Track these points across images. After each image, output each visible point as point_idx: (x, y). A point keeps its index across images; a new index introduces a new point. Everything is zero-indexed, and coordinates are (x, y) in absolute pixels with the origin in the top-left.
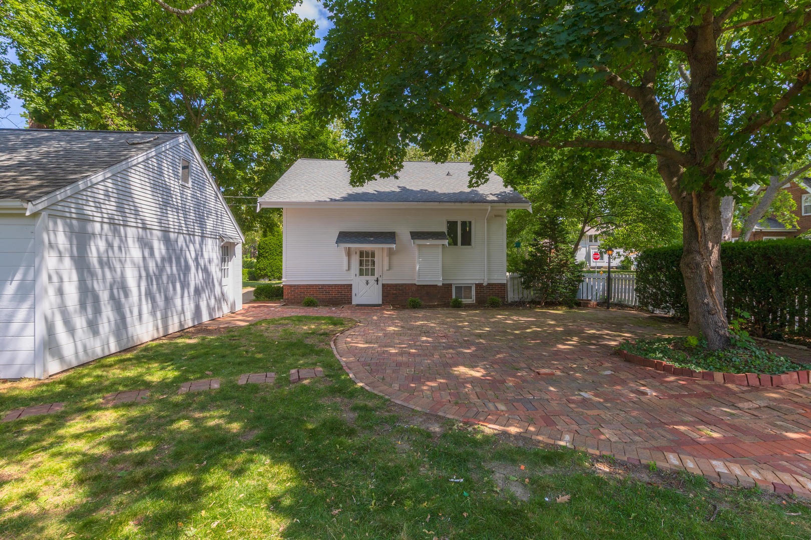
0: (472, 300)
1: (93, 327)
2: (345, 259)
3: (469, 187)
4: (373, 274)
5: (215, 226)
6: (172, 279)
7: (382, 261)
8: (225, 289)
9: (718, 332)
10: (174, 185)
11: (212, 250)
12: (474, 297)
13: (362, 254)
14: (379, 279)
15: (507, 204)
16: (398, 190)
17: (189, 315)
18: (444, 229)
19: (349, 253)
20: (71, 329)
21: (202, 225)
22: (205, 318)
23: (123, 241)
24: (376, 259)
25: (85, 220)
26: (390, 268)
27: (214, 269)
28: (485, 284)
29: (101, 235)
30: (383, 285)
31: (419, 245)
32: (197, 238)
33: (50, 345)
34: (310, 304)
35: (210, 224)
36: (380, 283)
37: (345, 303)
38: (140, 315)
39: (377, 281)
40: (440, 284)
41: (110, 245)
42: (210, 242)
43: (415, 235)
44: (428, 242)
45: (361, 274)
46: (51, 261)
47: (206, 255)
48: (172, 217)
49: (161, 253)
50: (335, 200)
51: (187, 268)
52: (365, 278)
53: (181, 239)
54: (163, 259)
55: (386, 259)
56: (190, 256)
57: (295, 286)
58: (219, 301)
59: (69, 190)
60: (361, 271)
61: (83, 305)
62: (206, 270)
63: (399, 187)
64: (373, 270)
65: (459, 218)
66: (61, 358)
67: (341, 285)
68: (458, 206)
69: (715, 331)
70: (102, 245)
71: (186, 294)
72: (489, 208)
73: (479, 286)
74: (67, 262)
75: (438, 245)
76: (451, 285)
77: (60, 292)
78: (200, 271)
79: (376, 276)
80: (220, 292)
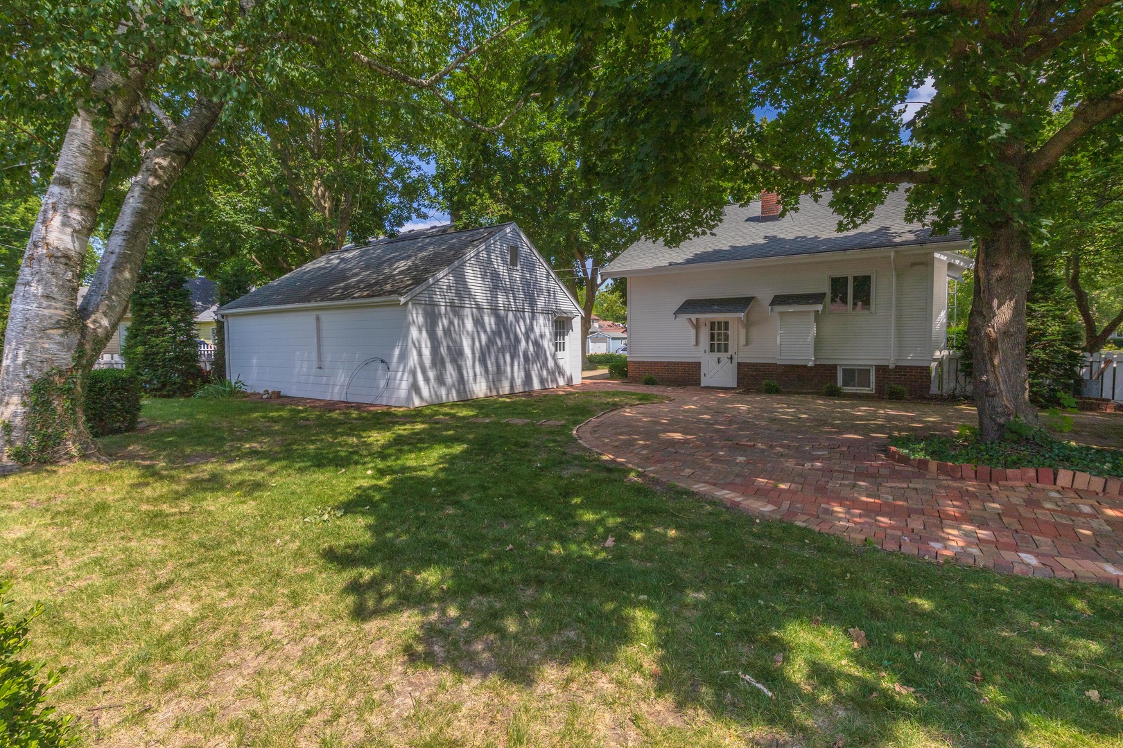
0: (871, 389)
1: (440, 380)
2: (693, 332)
3: (839, 230)
4: (726, 351)
5: (547, 303)
6: (502, 350)
7: (736, 334)
8: (561, 362)
9: (994, 420)
10: (502, 270)
11: (543, 326)
12: (873, 385)
13: (713, 324)
14: (734, 356)
15: (924, 246)
16: (762, 241)
17: (519, 382)
18: (826, 288)
19: (697, 327)
20: (427, 380)
21: (532, 302)
22: (536, 386)
23: (461, 318)
24: (730, 332)
25: (435, 305)
26: (747, 344)
27: (547, 344)
28: (891, 366)
29: (445, 315)
30: (739, 364)
31: (781, 313)
32: (526, 314)
33: (415, 387)
34: (650, 382)
35: (541, 302)
36: (735, 361)
37: (692, 385)
38: (475, 375)
39: (731, 358)
40: (810, 364)
41: (451, 323)
42: (541, 319)
43: (779, 300)
44: (791, 309)
45: (712, 350)
46: (414, 332)
47: (537, 330)
48: (501, 299)
49: (491, 327)
50: (676, 264)
51: (517, 340)
52: (716, 355)
53: (511, 315)
54: (493, 332)
55: (743, 332)
56: (521, 329)
57: (639, 362)
58: (551, 373)
59: (424, 286)
60: (712, 346)
61: (434, 364)
62: (537, 344)
63: (766, 237)
64: (726, 345)
65: (850, 273)
66: (421, 397)
67: (688, 363)
68: (839, 256)
69: (991, 418)
70: (445, 322)
71: (516, 364)
72: (892, 254)
73: (881, 369)
74: (424, 334)
75: (809, 312)
76: (835, 366)
77: (420, 354)
78: (530, 344)
79: (730, 352)
80: (553, 365)
